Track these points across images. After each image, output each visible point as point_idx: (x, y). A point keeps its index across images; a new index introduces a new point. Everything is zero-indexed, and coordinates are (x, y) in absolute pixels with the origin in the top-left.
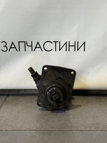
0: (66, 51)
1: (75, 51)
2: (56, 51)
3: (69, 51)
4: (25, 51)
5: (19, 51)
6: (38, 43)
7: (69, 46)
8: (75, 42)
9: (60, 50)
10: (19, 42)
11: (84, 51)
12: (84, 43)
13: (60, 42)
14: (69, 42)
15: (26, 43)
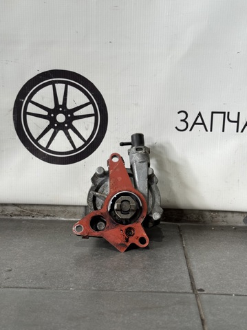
4: (223, 131)
5: (211, 131)
10: (213, 113)
15: (226, 115)
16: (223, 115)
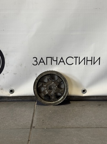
0: (85, 64)
1: (92, 64)
2: (76, 64)
3: (87, 64)
4: (51, 64)
5: (47, 64)
6: (62, 58)
7: (87, 61)
8: (92, 57)
9: (79, 63)
10: (47, 58)
11: (99, 64)
12: (99, 58)
13: (79, 57)
14: (87, 57)
15: (52, 58)
16: (51, 58)
